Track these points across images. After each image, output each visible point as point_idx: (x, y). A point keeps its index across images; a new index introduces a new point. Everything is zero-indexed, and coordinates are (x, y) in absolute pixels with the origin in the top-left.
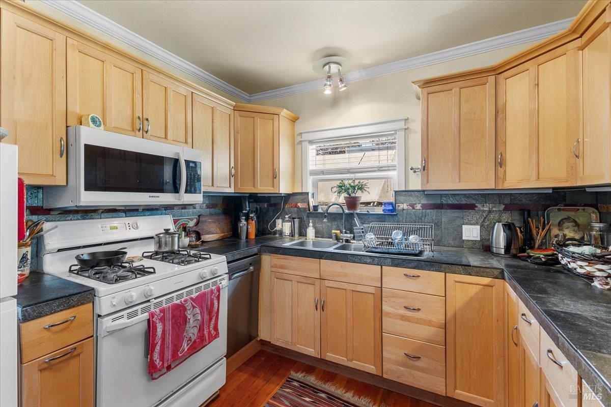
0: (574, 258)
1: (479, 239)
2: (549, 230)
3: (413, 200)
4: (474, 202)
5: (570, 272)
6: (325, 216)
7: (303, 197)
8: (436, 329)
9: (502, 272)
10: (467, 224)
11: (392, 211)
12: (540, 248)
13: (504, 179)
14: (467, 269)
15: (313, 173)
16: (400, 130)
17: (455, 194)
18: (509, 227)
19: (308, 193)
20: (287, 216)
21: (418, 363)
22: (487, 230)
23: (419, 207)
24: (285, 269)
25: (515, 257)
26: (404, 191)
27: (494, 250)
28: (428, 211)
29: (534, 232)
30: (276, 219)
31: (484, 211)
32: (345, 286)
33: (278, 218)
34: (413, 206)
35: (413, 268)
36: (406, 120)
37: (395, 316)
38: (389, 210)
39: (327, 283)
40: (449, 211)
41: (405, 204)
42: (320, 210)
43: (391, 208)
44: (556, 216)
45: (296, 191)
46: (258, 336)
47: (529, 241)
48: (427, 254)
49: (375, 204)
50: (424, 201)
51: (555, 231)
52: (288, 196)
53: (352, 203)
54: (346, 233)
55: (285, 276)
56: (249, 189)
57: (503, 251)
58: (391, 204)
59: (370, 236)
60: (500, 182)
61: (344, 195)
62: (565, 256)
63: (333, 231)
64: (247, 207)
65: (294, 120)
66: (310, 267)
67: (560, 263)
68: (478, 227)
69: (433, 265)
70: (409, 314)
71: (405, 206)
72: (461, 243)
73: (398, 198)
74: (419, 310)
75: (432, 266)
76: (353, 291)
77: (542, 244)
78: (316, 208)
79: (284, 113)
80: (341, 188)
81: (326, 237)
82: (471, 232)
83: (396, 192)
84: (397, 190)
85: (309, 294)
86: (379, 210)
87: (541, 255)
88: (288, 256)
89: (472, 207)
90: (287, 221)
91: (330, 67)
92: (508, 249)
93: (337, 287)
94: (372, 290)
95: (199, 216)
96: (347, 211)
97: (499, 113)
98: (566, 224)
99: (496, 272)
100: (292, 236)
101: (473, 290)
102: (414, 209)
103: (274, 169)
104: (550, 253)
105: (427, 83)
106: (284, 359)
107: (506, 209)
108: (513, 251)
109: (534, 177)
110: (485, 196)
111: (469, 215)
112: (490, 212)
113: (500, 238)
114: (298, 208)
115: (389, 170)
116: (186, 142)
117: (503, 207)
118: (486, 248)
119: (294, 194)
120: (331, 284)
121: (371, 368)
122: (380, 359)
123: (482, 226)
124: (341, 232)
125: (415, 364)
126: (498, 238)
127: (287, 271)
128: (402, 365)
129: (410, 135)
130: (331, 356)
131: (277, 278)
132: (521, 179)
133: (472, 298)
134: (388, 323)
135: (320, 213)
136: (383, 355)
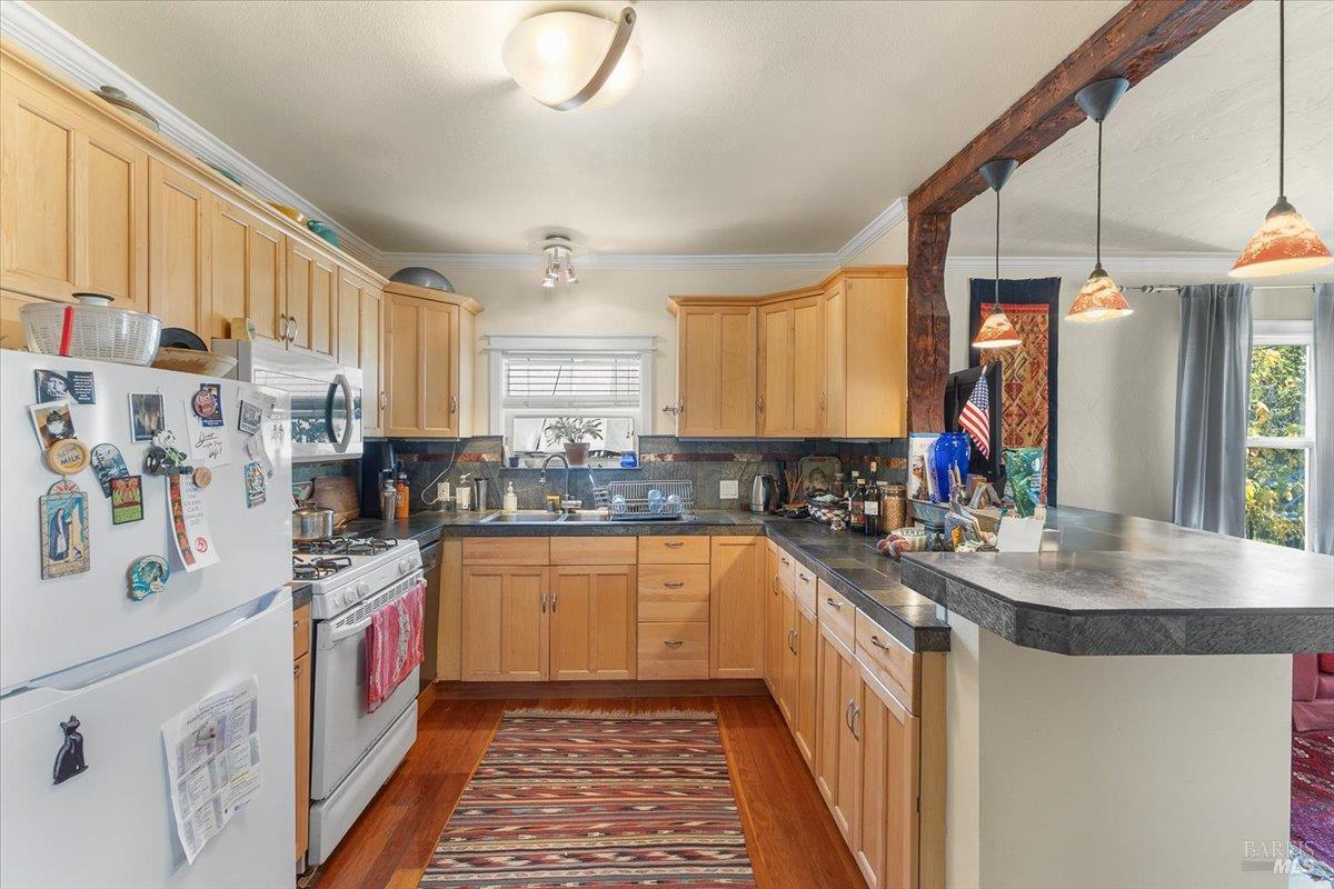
0: (820, 507)
1: (737, 497)
2: (801, 482)
3: (662, 448)
4: (732, 451)
5: (817, 520)
6: (542, 475)
7: (492, 443)
8: (699, 603)
9: (764, 529)
10: (725, 479)
11: (634, 464)
12: (794, 502)
13: (764, 427)
14: (732, 529)
15: (509, 404)
16: (646, 351)
17: (711, 442)
18: (767, 480)
19: (501, 437)
20: (464, 477)
21: (680, 650)
22: (747, 485)
23: (669, 458)
24: (491, 557)
25: (773, 513)
26: (651, 437)
27: (754, 508)
28: (681, 464)
29: (789, 485)
30: (438, 481)
31: (742, 463)
32: (587, 570)
33: (441, 480)
34: (661, 456)
35: (676, 534)
36: (654, 338)
37: (652, 599)
38: (629, 464)
39: (561, 570)
40: (705, 463)
41: (652, 455)
42: (522, 465)
43: (632, 460)
44: (808, 466)
45: (477, 434)
46: (436, 675)
47: (784, 497)
48: (686, 518)
49: (602, 454)
50: (676, 450)
51: (807, 484)
52: (465, 441)
53: (577, 452)
54: (569, 499)
55: (489, 570)
56: (407, 431)
57: (762, 508)
58: (633, 455)
59: (618, 499)
60: (761, 430)
61: (564, 440)
62: (813, 505)
63: (549, 497)
64: (392, 461)
65: (475, 313)
66: (534, 550)
67: (809, 515)
68: (736, 482)
69: (696, 528)
70: (669, 591)
71: (652, 457)
72: (719, 504)
73: (643, 445)
74: (681, 585)
75: (697, 530)
76: (599, 575)
77: (796, 498)
78: (514, 461)
79: (468, 303)
80: (560, 429)
81: (534, 508)
82: (729, 489)
83: (640, 437)
84: (641, 434)
85: (530, 592)
86: (615, 464)
87: (794, 508)
89: (730, 458)
90: (463, 486)
91: (556, 251)
92: (766, 505)
93: (576, 573)
94: (624, 570)
95: (313, 480)
96: (570, 467)
97: (760, 351)
98: (816, 475)
99: (759, 528)
100: (473, 509)
101: (737, 551)
102: (663, 461)
103: (450, 398)
104: (801, 505)
105: (686, 302)
106: (480, 703)
107: (764, 460)
108: (771, 507)
109: (790, 427)
110: (743, 445)
111: (729, 468)
112: (748, 463)
113: (759, 493)
114: (483, 461)
115: (630, 406)
116: (330, 353)
117: (761, 457)
118: (745, 507)
119: (475, 439)
120: (568, 570)
121: (622, 674)
122: (633, 657)
123: (740, 481)
124: (562, 498)
125: (676, 651)
126: (757, 493)
127: (493, 561)
128: (661, 657)
129: (658, 360)
130: (565, 674)
131: (474, 575)
132: (780, 426)
133: (735, 562)
134: (645, 610)
135: (526, 470)
136: (639, 651)
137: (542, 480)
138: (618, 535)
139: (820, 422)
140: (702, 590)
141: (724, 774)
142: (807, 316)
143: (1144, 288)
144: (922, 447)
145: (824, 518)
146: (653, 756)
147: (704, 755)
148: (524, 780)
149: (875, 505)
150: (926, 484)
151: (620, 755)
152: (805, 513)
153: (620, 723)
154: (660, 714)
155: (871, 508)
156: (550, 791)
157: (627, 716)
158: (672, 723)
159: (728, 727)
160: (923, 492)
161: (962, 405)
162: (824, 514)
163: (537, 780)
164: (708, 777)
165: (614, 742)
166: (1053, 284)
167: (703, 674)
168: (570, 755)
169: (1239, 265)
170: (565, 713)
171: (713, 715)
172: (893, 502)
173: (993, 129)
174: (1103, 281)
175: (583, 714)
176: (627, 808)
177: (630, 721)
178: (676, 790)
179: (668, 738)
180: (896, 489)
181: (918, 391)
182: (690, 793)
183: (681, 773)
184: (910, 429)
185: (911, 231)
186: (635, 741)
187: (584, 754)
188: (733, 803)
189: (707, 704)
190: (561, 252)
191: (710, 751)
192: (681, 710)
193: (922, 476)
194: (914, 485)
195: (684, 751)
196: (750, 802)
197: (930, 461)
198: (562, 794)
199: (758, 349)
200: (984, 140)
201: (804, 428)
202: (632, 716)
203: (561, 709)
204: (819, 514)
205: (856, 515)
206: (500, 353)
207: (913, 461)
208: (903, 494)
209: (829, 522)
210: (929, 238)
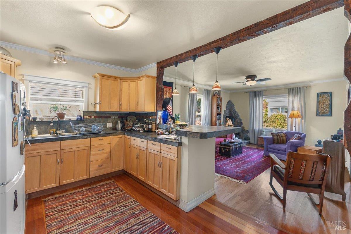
1: (112, 127)
3: (91, 114)
4: (110, 115)
6: (52, 122)
8: (108, 154)
9: (124, 133)
10: (108, 122)
11: (81, 119)
13: (121, 109)
14: (116, 134)
15: (33, 99)
16: (86, 87)
18: (121, 122)
21: (103, 167)
23: (93, 117)
25: (123, 130)
26: (87, 111)
27: (118, 129)
31: (113, 118)
32: (74, 150)
34: (91, 117)
35: (102, 137)
36: (88, 83)
37: (95, 155)
38: (79, 119)
39: (65, 151)
40: (103, 118)
41: (88, 116)
42: (38, 120)
48: (103, 132)
50: (95, 115)
54: (60, 130)
55: (35, 154)
58: (81, 116)
59: (83, 129)
60: (120, 110)
61: (57, 112)
62: (135, 127)
63: (51, 130)
68: (112, 123)
69: (105, 135)
70: (100, 152)
71: (88, 117)
72: (107, 129)
73: (85, 114)
74: (103, 150)
76: (78, 150)
78: (35, 119)
79: (18, 62)
81: (45, 134)
82: (110, 125)
84: (84, 110)
88: (38, 144)
89: (110, 117)
91: (60, 53)
92: (121, 128)
93: (70, 151)
94: (86, 148)
96: (60, 120)
97: (121, 90)
98: (131, 121)
99: (122, 133)
101: (118, 139)
102: (91, 118)
107: (119, 117)
109: (128, 109)
110: (114, 113)
111: (109, 119)
112: (115, 118)
115: (80, 102)
118: (115, 129)
121: (85, 177)
122: (89, 172)
124: (57, 130)
125: (102, 167)
126: (119, 125)
127: (37, 151)
128: (97, 170)
129: (89, 90)
130: (65, 182)
131: (27, 157)
132: (125, 109)
133: (117, 142)
134: (92, 158)
135: (41, 121)
136: (90, 170)
137: (52, 124)
138: (84, 138)
139: (136, 108)
140: (108, 150)
141: (122, 190)
142: (133, 84)
143: (185, 86)
144: (160, 113)
145: (138, 130)
146: (103, 193)
147: (116, 189)
148: (66, 211)
149: (151, 126)
150: (161, 121)
151: (93, 196)
152: (132, 129)
153: (87, 190)
154: (98, 185)
155: (150, 126)
156: (78, 210)
157: (88, 188)
158: (103, 185)
159: (117, 182)
160: (160, 122)
161: (168, 105)
162: (138, 129)
163: (71, 209)
164: (119, 192)
165: (89, 194)
166: (172, 83)
167: (108, 172)
168: (77, 201)
169: (213, 88)
170: (67, 193)
171: (113, 181)
172: (154, 125)
173: (177, 56)
174: (194, 87)
175: (73, 191)
176: (104, 204)
177: (90, 189)
178: (113, 197)
179: (104, 188)
180: (154, 122)
181: (158, 102)
182: (117, 196)
183: (112, 194)
184: (157, 110)
185: (157, 70)
186: (95, 192)
187: (82, 199)
188: (128, 194)
189: (109, 179)
190: (62, 53)
191: (116, 188)
192: (104, 182)
193: (160, 119)
194: (158, 121)
195: (110, 189)
196: (132, 193)
197: (162, 116)
198: (82, 209)
199: (120, 90)
200: (175, 58)
201: (133, 109)
202: (90, 187)
203: (65, 192)
204: (136, 129)
205: (146, 128)
206: (29, 81)
207: (158, 116)
208: (156, 123)
209: (139, 131)
210: (161, 72)
